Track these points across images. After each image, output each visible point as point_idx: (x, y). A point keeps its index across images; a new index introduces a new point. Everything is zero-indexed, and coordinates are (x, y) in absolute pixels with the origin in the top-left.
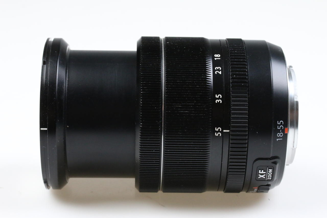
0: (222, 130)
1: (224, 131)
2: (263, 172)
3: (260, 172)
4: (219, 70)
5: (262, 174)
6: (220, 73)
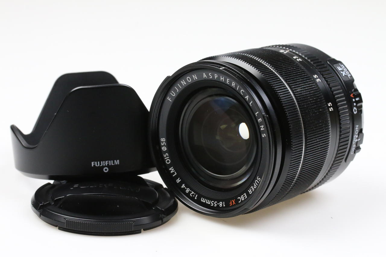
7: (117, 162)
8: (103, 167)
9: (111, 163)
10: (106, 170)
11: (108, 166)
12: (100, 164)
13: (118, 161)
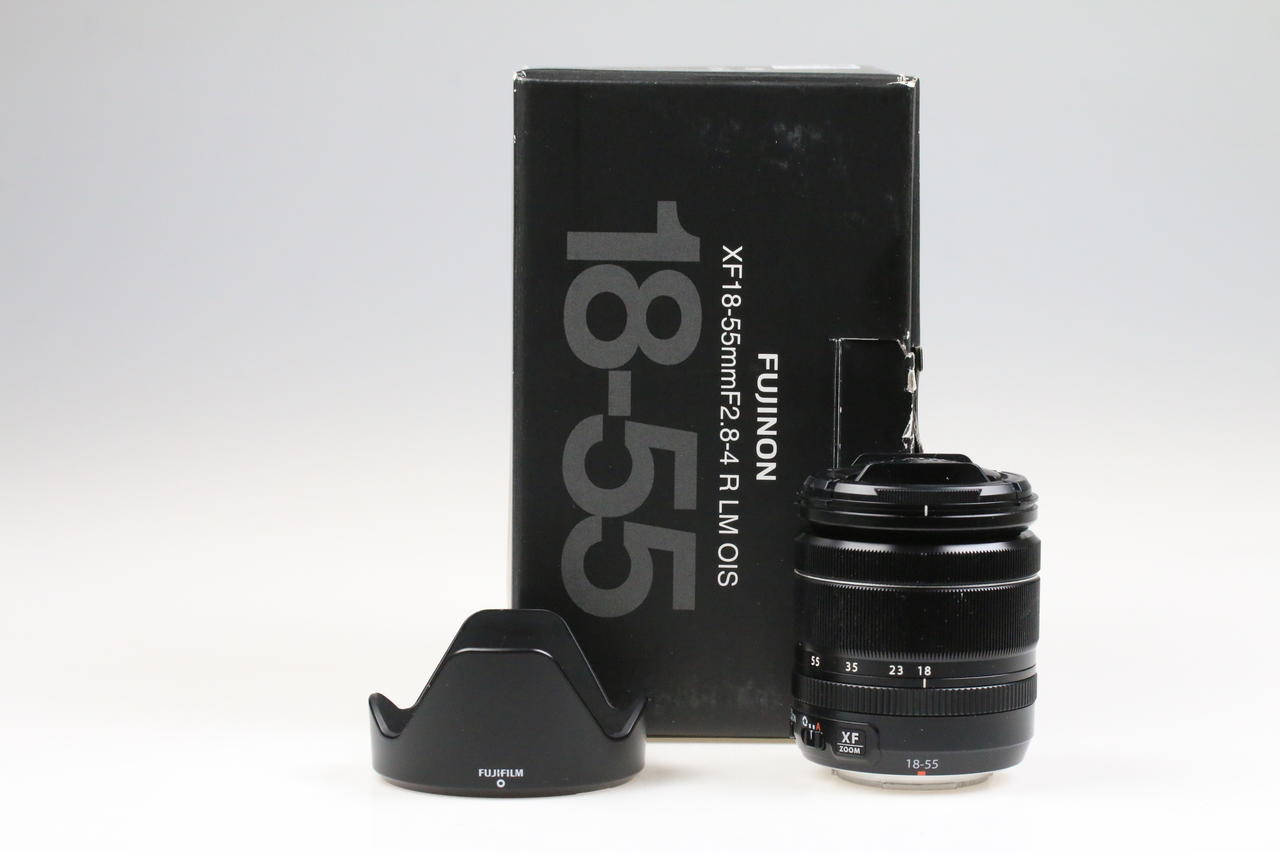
0: (927, 678)
1: (925, 680)
2: (854, 739)
3: (854, 734)
4: (897, 671)
5: (850, 738)
6: (892, 673)
7: (520, 773)
8: (497, 778)
9: (510, 773)
10: (501, 783)
11: (505, 778)
12: (492, 774)
13: (521, 771)
